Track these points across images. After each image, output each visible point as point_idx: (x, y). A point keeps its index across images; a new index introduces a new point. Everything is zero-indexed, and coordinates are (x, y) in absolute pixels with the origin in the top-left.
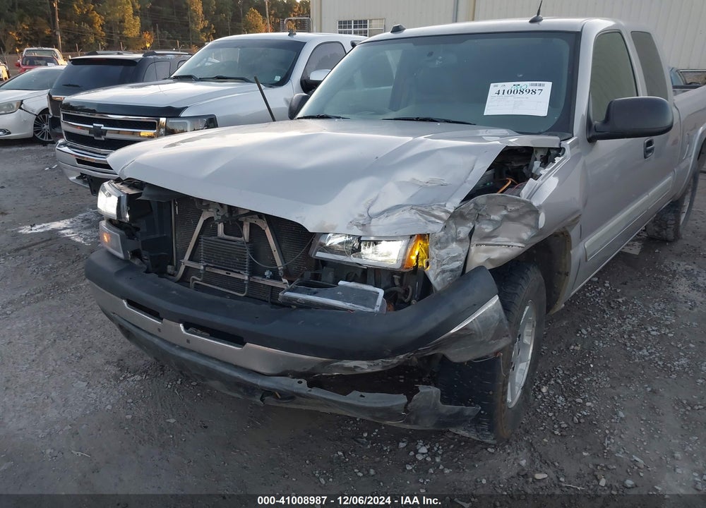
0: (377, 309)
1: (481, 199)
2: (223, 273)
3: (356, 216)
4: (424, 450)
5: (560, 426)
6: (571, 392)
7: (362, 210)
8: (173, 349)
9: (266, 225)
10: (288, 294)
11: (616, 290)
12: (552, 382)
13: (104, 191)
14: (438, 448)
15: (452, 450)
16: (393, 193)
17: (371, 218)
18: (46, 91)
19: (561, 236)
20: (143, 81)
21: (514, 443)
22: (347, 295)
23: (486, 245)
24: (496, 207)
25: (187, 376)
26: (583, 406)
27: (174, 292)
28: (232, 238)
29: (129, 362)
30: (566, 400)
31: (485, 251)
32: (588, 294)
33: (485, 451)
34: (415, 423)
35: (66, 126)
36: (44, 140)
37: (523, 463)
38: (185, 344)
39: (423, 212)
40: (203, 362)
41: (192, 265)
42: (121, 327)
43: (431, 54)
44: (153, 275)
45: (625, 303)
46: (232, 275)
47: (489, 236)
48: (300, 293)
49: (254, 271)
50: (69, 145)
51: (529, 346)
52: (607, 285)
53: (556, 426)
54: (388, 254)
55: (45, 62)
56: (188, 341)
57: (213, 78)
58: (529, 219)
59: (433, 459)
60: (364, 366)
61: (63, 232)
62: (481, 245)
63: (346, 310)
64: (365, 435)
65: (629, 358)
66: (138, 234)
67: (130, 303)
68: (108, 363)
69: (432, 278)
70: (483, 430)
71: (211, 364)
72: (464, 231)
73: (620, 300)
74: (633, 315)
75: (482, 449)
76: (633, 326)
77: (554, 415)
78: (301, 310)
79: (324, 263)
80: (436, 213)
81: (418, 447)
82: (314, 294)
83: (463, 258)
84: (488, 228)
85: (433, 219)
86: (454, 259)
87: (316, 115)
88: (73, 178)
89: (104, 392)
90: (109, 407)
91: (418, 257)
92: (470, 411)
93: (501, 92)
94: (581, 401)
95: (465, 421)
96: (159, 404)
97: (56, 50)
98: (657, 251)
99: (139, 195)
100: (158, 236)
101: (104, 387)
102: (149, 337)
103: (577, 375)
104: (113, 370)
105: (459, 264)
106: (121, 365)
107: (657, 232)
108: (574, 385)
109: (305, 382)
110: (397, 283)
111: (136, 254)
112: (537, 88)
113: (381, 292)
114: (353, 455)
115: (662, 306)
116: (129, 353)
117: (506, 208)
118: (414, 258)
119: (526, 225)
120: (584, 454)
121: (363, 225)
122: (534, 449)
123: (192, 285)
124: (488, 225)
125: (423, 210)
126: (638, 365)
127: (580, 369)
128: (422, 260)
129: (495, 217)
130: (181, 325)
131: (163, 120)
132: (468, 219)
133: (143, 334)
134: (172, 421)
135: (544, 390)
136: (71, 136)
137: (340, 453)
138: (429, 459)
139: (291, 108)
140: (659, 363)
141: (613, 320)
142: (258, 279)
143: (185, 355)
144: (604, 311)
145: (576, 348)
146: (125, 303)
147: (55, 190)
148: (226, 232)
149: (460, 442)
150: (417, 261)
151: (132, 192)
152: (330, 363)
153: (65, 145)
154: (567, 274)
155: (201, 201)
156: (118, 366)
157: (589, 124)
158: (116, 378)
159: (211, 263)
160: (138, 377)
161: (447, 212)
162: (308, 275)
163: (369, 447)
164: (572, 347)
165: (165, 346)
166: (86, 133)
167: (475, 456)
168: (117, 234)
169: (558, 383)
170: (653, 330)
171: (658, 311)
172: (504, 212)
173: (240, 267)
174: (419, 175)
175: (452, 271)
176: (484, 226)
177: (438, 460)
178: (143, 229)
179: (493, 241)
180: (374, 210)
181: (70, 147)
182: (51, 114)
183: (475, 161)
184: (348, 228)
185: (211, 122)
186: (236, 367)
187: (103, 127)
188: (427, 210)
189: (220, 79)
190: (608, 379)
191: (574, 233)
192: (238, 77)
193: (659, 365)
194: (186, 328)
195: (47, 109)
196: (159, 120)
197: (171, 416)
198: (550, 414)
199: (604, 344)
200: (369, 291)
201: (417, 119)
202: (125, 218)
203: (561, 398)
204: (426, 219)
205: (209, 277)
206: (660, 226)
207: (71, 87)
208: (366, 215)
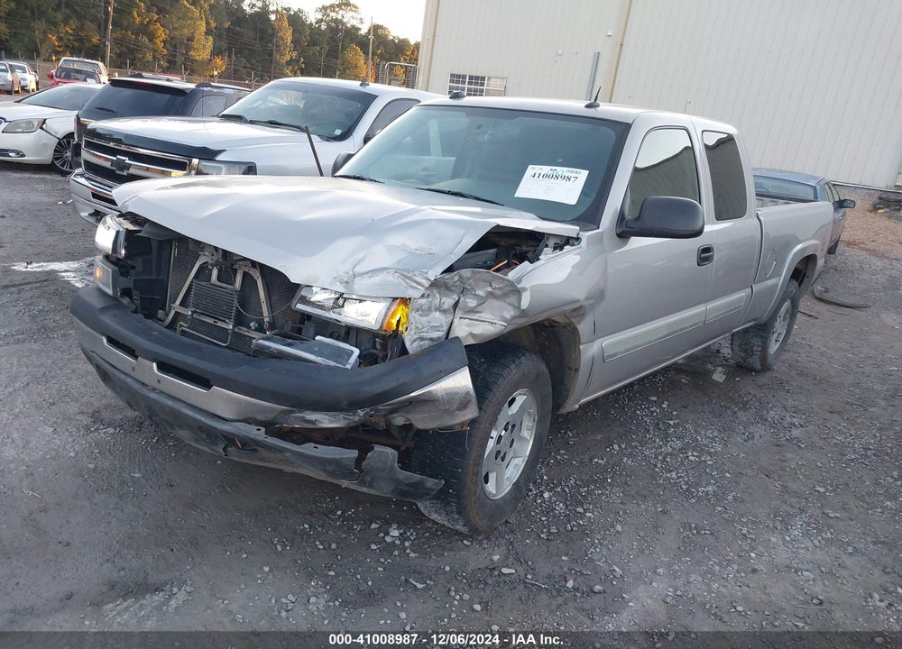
0: (348, 367)
1: (466, 273)
2: (211, 321)
3: (341, 273)
4: (395, 533)
5: (549, 531)
6: (574, 500)
7: (348, 267)
8: (144, 389)
9: (258, 274)
10: (261, 342)
11: (672, 412)
12: (559, 489)
13: (104, 224)
14: (412, 534)
15: (426, 538)
16: (381, 255)
17: (355, 276)
18: (76, 112)
19: (569, 328)
20: (190, 116)
21: (493, 539)
22: (323, 350)
23: (470, 319)
24: (482, 282)
25: (156, 423)
26: (582, 516)
27: (155, 333)
28: (224, 285)
29: (106, 415)
30: (567, 508)
31: (468, 325)
32: (638, 412)
33: (460, 543)
34: (371, 486)
35: (86, 155)
36: (64, 169)
37: (496, 558)
38: (156, 385)
39: (406, 277)
40: (169, 403)
41: (182, 310)
42: (98, 367)
43: (479, 127)
44: (140, 316)
45: (676, 426)
46: (220, 324)
47: (472, 311)
48: (274, 342)
49: (240, 321)
50: (87, 176)
51: (529, 441)
52: (664, 406)
53: (545, 530)
54: (366, 314)
55: (84, 76)
56: (159, 381)
57: (265, 122)
58: (513, 299)
59: (402, 543)
60: (326, 421)
61: (63, 274)
62: (464, 318)
63: (315, 363)
64: (339, 513)
65: (653, 477)
66: (132, 272)
67: (111, 341)
68: (82, 413)
69: (408, 344)
70: (452, 512)
71: (177, 406)
72: (448, 302)
73: (671, 423)
74: (678, 438)
75: (458, 540)
76: (674, 449)
77: (547, 520)
78: (273, 360)
79: (308, 317)
80: (418, 279)
81: (391, 529)
82: (289, 345)
83: (445, 329)
84: (472, 303)
85: (415, 285)
86: (435, 328)
87: (352, 175)
88: (84, 214)
89: (70, 440)
90: (72, 454)
91: (399, 321)
92: (431, 483)
93: (537, 175)
94: (582, 511)
95: (428, 494)
96: (128, 459)
97: (101, 64)
98: (738, 379)
99: (140, 231)
100: (153, 277)
101: (71, 435)
102: (123, 377)
103: (588, 487)
104: (86, 420)
105: (441, 334)
106: (96, 417)
107: (742, 358)
108: (582, 496)
109: (263, 429)
110: (378, 347)
111: (126, 293)
112: (573, 175)
113: (357, 352)
114: (320, 529)
115: (715, 434)
116: (107, 407)
117: (491, 285)
118: (394, 322)
119: (510, 304)
120: (564, 558)
121: (347, 282)
122: (513, 547)
123: (179, 329)
124: (473, 299)
125: (406, 274)
126: (659, 486)
127: (595, 482)
128: (403, 325)
129: (481, 293)
130: (154, 364)
131: (195, 161)
132: (453, 291)
133: (117, 373)
134: (137, 475)
135: (546, 495)
136: (91, 167)
137: (306, 526)
138: (398, 542)
139: (335, 164)
140: (683, 486)
141: (655, 441)
142: (243, 331)
143: (153, 395)
144: (648, 431)
145: (600, 461)
146: (105, 340)
147: (64, 228)
148: (219, 279)
149: (437, 531)
150: (398, 325)
151: (131, 227)
152: (292, 412)
153: (82, 175)
154: (577, 370)
155: (198, 243)
156: (92, 417)
157: (621, 218)
158: (87, 428)
159: (199, 309)
160: (111, 430)
161: (428, 279)
162: (288, 328)
163: (338, 523)
164: (596, 460)
165: (137, 386)
166: (108, 165)
167: (448, 546)
168: (109, 269)
169: (565, 491)
170: (693, 456)
171: (709, 437)
172: (489, 289)
173: (225, 316)
174: (410, 241)
175: (431, 339)
176: (468, 300)
177: (407, 544)
178: (139, 269)
179: (476, 316)
180: (359, 269)
181: (87, 179)
182: (76, 139)
183: (464, 235)
184: (331, 283)
185: (251, 169)
186: (201, 411)
187: (127, 161)
188: (409, 275)
189: (272, 124)
190: (621, 494)
191: (584, 327)
192: (294, 124)
193: (682, 488)
194: (158, 368)
195: (73, 133)
196: (190, 162)
197: (137, 471)
198: (543, 519)
199: (632, 461)
200: (344, 349)
201: (449, 193)
202: (120, 254)
203: (561, 505)
204: (407, 284)
205: (195, 324)
206: (745, 352)
207: (104, 112)
208: (351, 273)
